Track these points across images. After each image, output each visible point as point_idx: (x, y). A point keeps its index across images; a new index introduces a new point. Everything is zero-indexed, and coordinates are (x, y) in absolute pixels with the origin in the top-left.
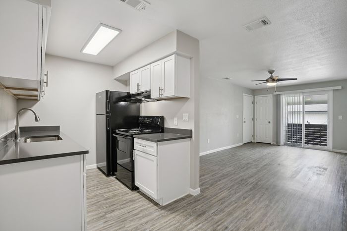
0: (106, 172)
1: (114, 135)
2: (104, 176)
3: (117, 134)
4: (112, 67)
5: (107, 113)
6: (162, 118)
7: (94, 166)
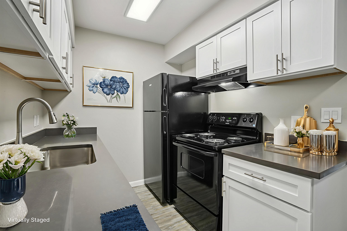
0: (161, 198)
1: (174, 143)
2: (157, 203)
3: (178, 142)
4: (162, 46)
5: (163, 108)
6: (260, 117)
7: (141, 182)
